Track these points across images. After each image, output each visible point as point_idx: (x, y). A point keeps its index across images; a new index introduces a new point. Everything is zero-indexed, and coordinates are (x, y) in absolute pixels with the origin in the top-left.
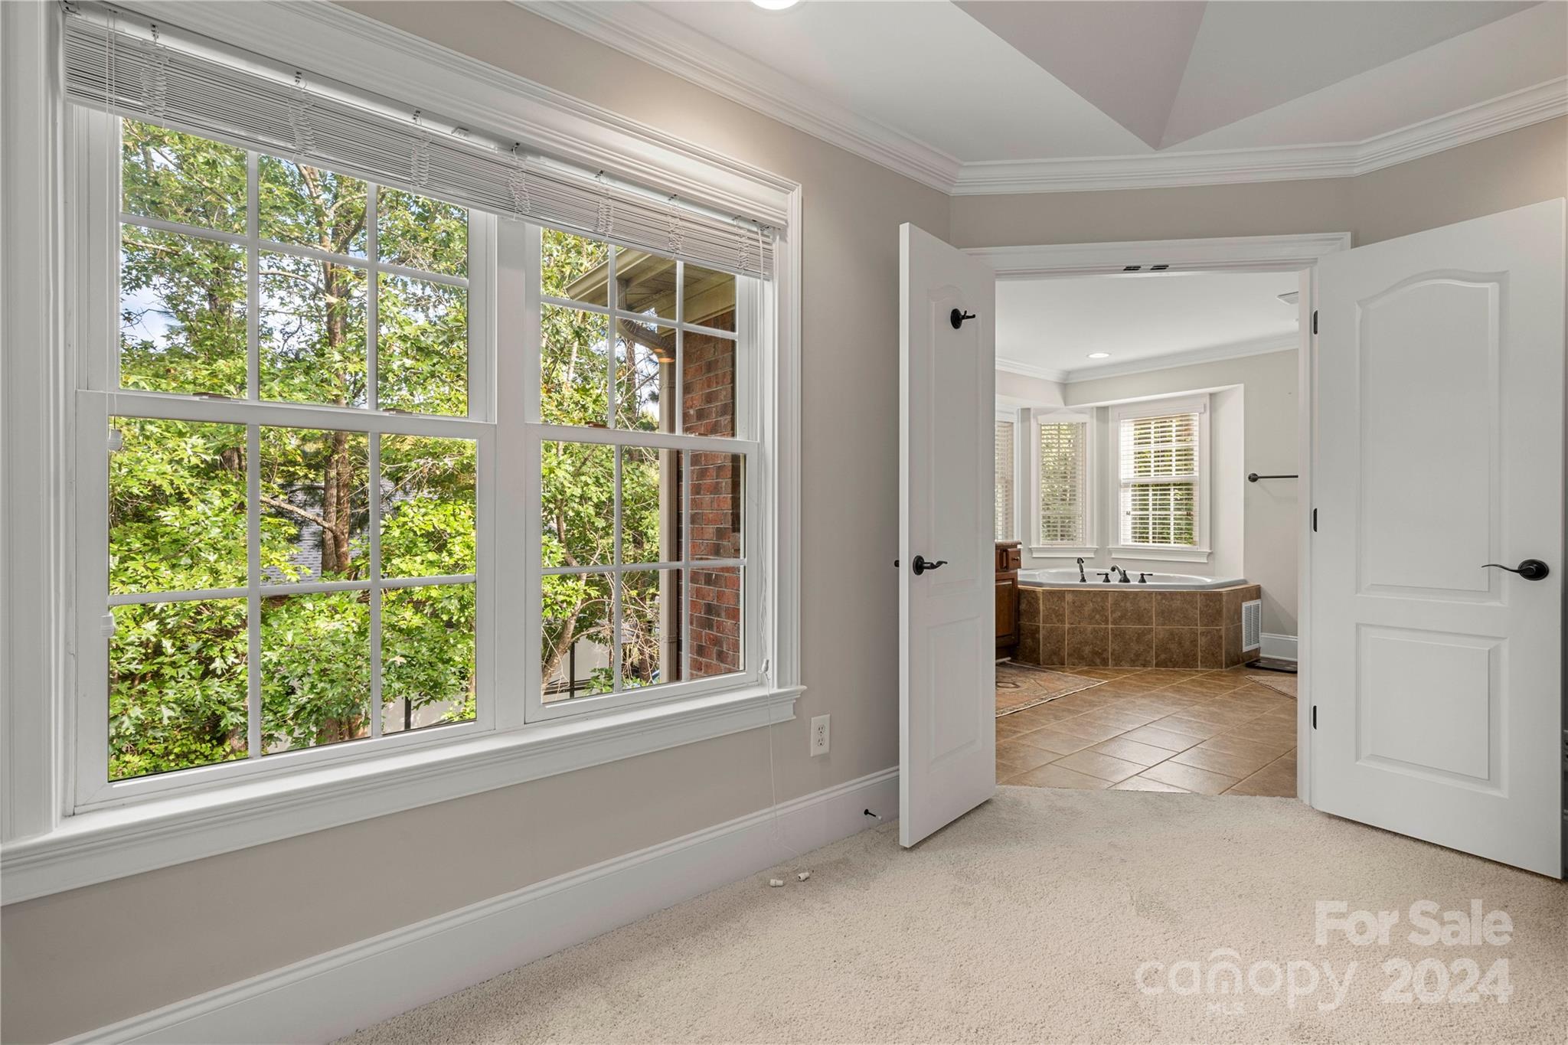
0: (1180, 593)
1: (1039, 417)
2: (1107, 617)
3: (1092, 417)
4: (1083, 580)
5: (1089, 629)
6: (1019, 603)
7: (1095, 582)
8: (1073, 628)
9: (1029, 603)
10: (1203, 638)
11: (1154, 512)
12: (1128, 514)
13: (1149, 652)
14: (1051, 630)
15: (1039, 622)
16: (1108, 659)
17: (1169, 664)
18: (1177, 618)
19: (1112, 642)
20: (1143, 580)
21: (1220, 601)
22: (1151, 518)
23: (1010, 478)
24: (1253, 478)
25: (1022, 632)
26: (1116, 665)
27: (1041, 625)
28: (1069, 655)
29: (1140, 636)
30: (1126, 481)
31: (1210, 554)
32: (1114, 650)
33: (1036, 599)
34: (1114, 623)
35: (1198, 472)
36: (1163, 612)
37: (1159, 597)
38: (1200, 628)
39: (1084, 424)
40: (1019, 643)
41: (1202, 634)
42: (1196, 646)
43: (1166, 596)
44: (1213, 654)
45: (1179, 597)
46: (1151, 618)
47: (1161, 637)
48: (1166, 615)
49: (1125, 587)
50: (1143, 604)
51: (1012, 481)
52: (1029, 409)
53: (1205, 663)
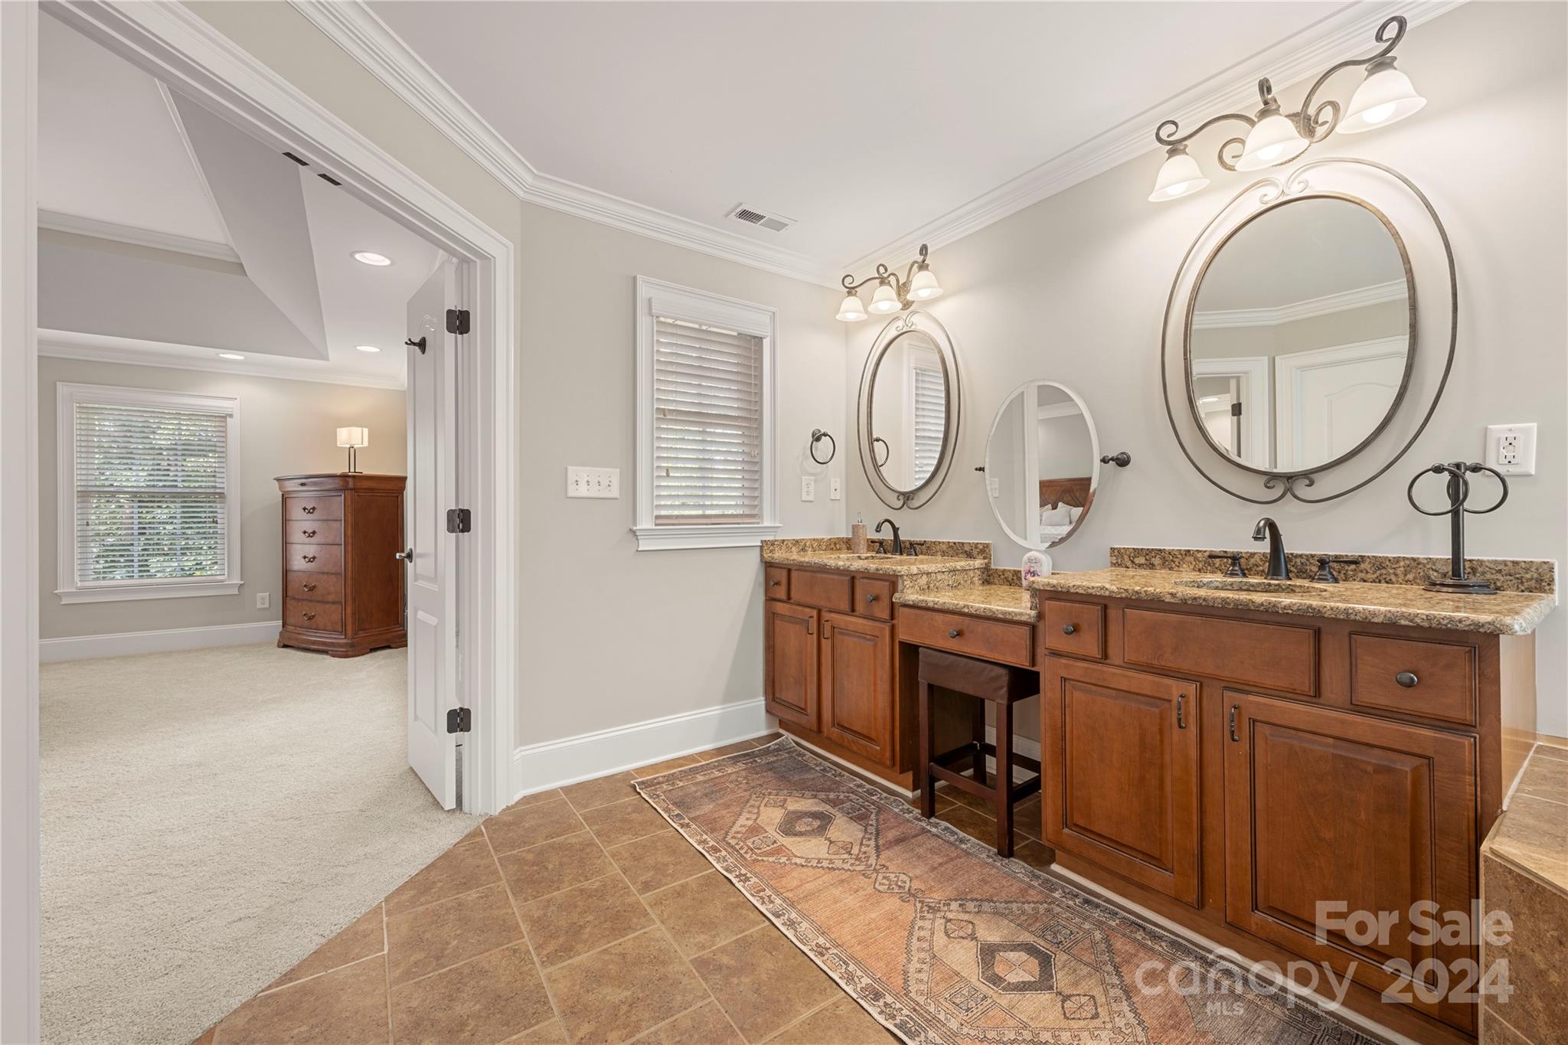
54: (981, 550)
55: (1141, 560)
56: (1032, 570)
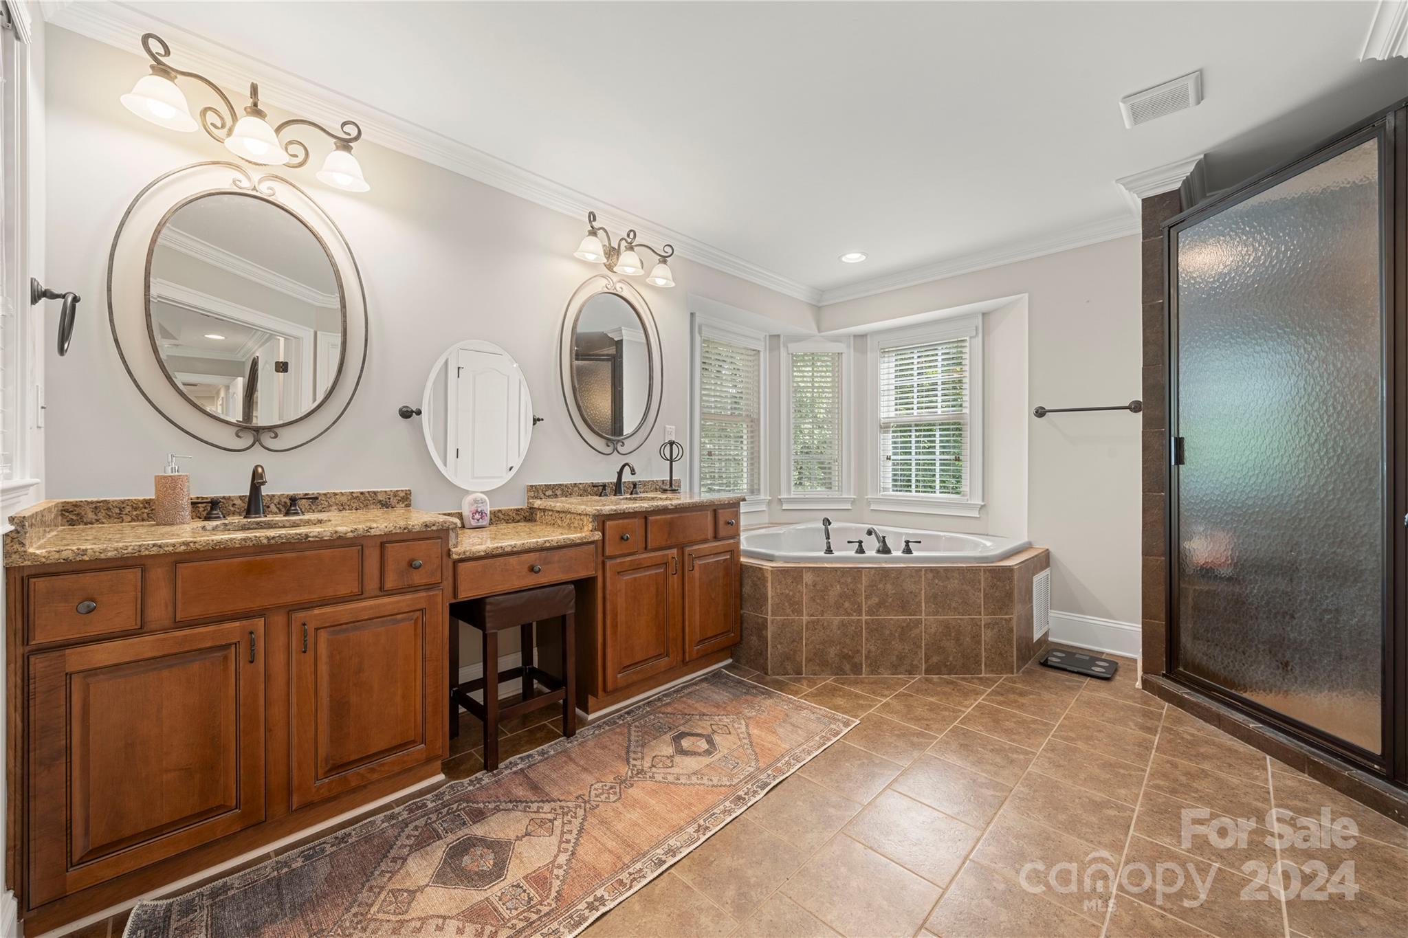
0: (958, 569)
1: (789, 345)
2: (860, 606)
3: (849, 347)
4: (829, 550)
5: (836, 623)
6: (741, 585)
7: (844, 553)
8: (813, 622)
9: (755, 584)
10: (989, 632)
11: (918, 457)
12: (889, 458)
13: (916, 653)
14: (784, 625)
15: (767, 614)
16: (861, 664)
17: (943, 669)
18: (954, 605)
19: (867, 639)
20: (908, 550)
21: (1011, 579)
22: (914, 463)
23: (755, 416)
24: (1041, 413)
25: (745, 625)
26: (872, 672)
27: (770, 618)
28: (809, 660)
29: (904, 631)
30: (886, 421)
31: (982, 507)
32: (869, 652)
33: (763, 580)
34: (870, 613)
35: (970, 409)
36: (935, 596)
37: (930, 576)
38: (984, 618)
39: (840, 354)
40: (740, 642)
41: (987, 626)
42: (979, 642)
43: (939, 574)
44: (1001, 654)
45: (956, 575)
46: (919, 604)
47: (933, 630)
48: (939, 600)
49: (885, 562)
50: (909, 586)
51: (759, 420)
52: (779, 336)
53: (991, 667)
54: (402, 498)
55: (549, 493)
56: (479, 510)
